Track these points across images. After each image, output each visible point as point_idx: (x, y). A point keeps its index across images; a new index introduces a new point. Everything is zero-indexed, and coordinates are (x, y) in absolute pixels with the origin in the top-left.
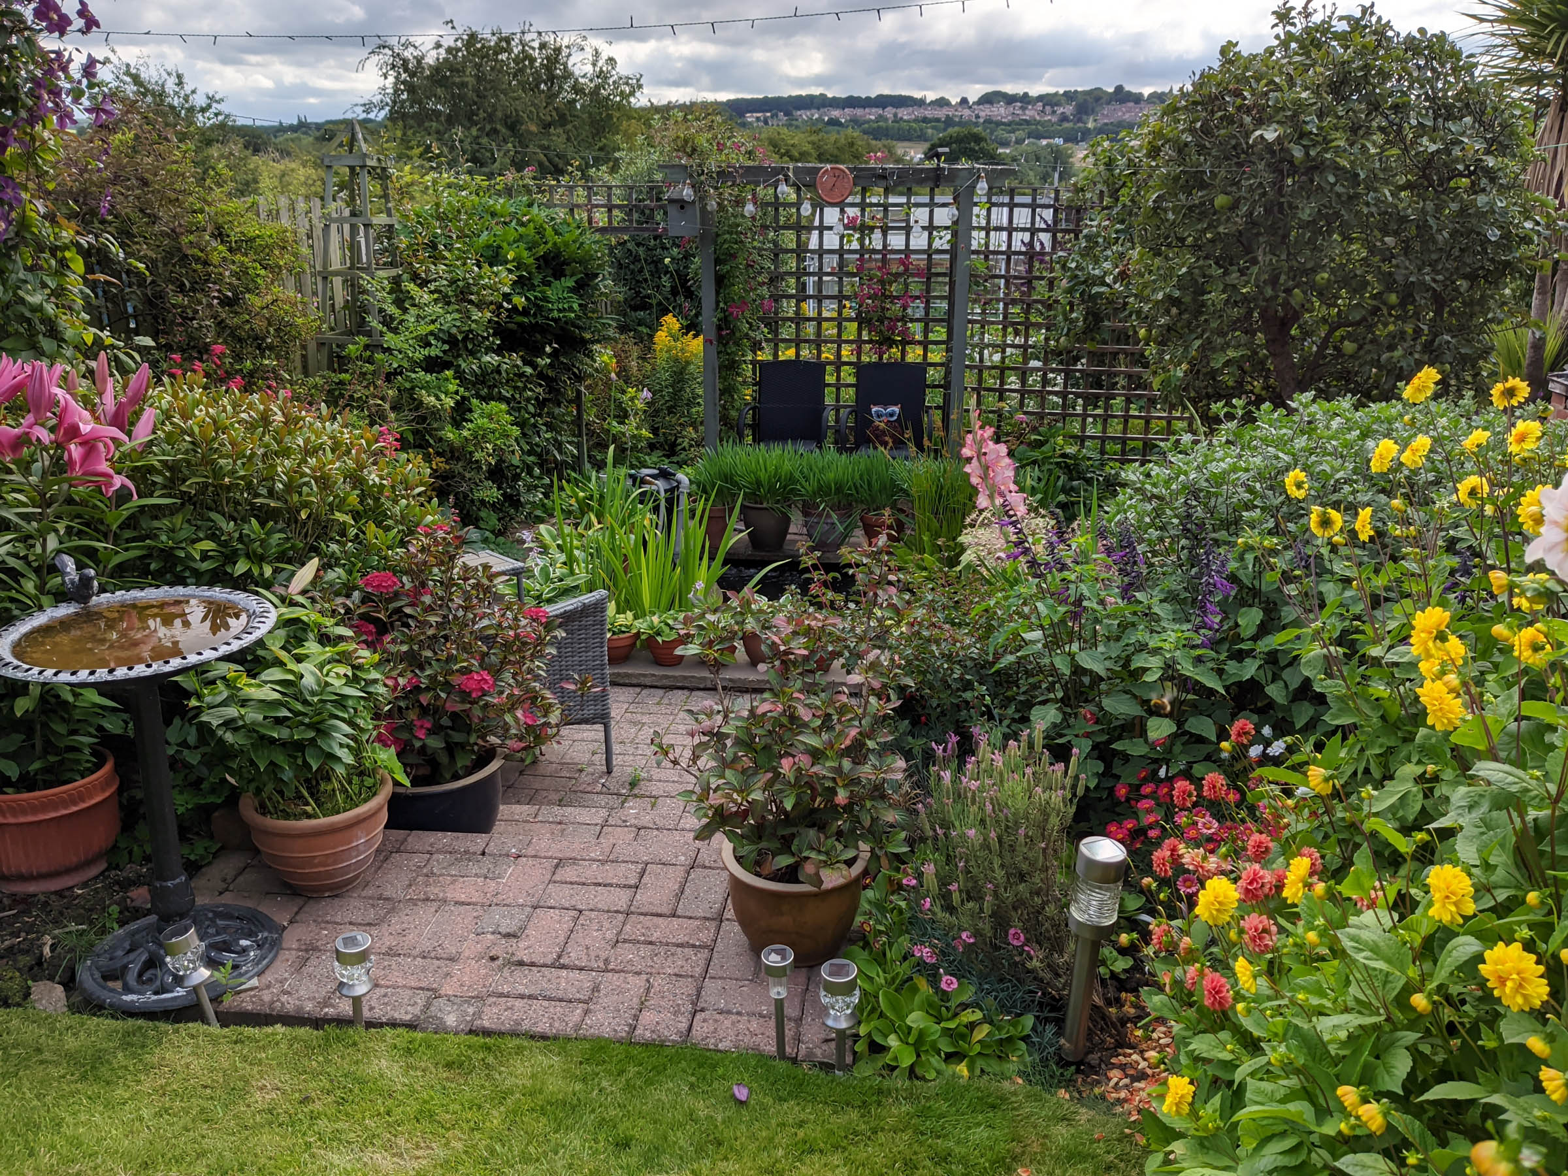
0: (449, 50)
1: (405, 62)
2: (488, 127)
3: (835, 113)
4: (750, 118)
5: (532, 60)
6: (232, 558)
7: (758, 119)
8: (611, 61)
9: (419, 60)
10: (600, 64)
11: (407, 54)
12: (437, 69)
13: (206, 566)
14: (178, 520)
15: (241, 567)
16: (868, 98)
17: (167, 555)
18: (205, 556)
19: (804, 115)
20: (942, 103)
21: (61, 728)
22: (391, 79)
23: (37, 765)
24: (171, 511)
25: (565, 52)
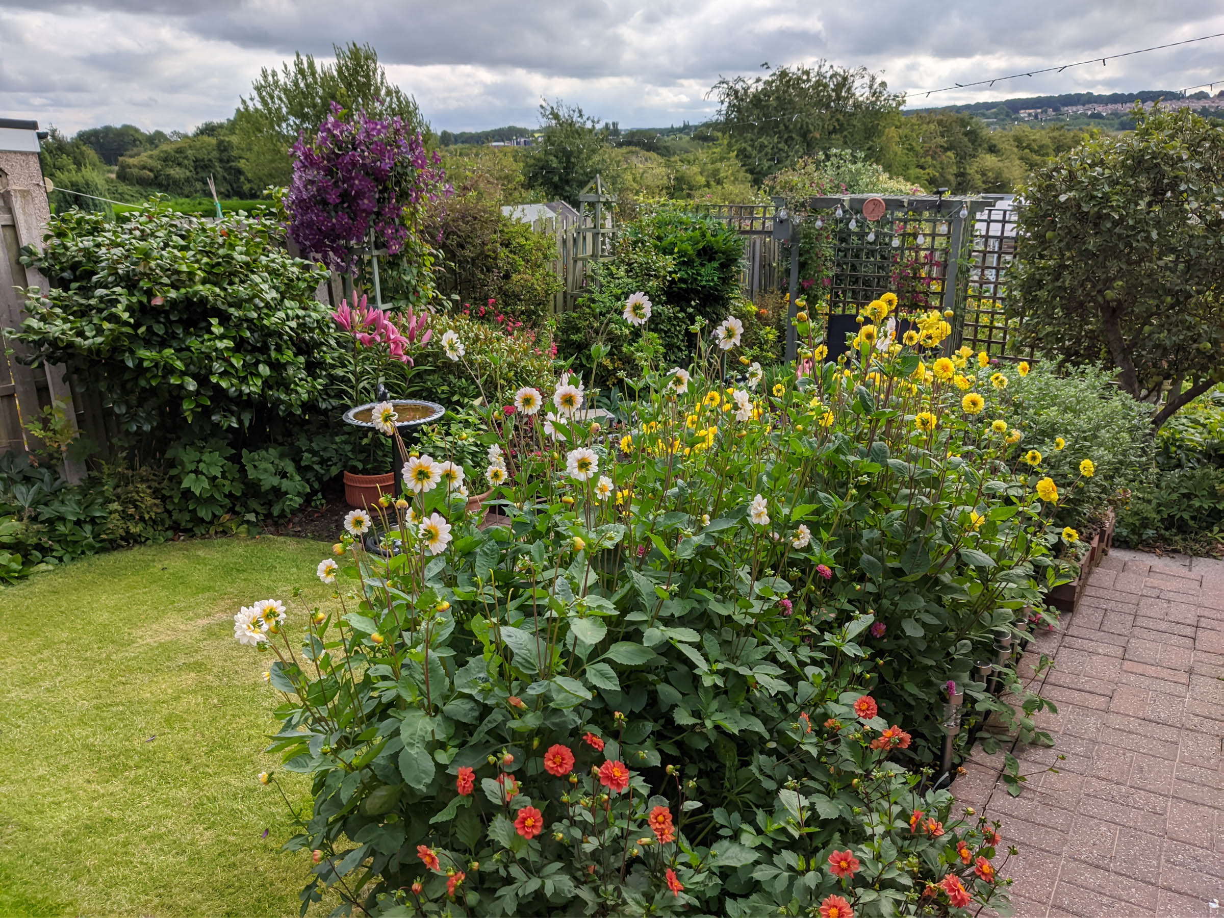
0: (766, 83)
1: (736, 92)
2: (786, 136)
3: (1099, 109)
4: (1023, 114)
5: (826, 86)
6: (453, 394)
7: (1030, 115)
8: (883, 84)
9: (746, 90)
10: (875, 86)
11: (738, 87)
12: (756, 96)
13: (443, 396)
14: (436, 376)
15: (455, 398)
16: (1131, 95)
17: (429, 390)
18: (443, 392)
19: (1070, 110)
20: (1202, 96)
21: (380, 453)
22: (726, 104)
23: (369, 466)
24: (433, 371)
25: (851, 79)
